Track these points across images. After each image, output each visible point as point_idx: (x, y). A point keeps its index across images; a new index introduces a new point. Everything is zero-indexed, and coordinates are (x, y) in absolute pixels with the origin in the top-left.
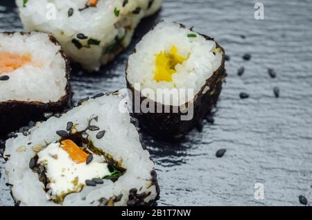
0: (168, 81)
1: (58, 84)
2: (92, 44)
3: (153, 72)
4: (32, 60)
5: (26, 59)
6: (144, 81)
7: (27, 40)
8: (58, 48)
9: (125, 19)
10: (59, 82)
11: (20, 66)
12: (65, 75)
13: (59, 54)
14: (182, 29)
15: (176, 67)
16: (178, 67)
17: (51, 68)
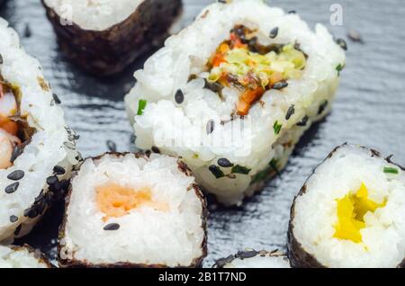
0: (356, 242)
1: (190, 236)
2: (237, 172)
3: (333, 226)
4: (153, 199)
5: (144, 196)
6: (320, 239)
7: (146, 166)
8: (191, 180)
9: (286, 134)
10: (193, 234)
11: (134, 206)
12: (201, 224)
13: (193, 190)
14: (375, 158)
15: (365, 217)
16: (368, 217)
17: (181, 212)
